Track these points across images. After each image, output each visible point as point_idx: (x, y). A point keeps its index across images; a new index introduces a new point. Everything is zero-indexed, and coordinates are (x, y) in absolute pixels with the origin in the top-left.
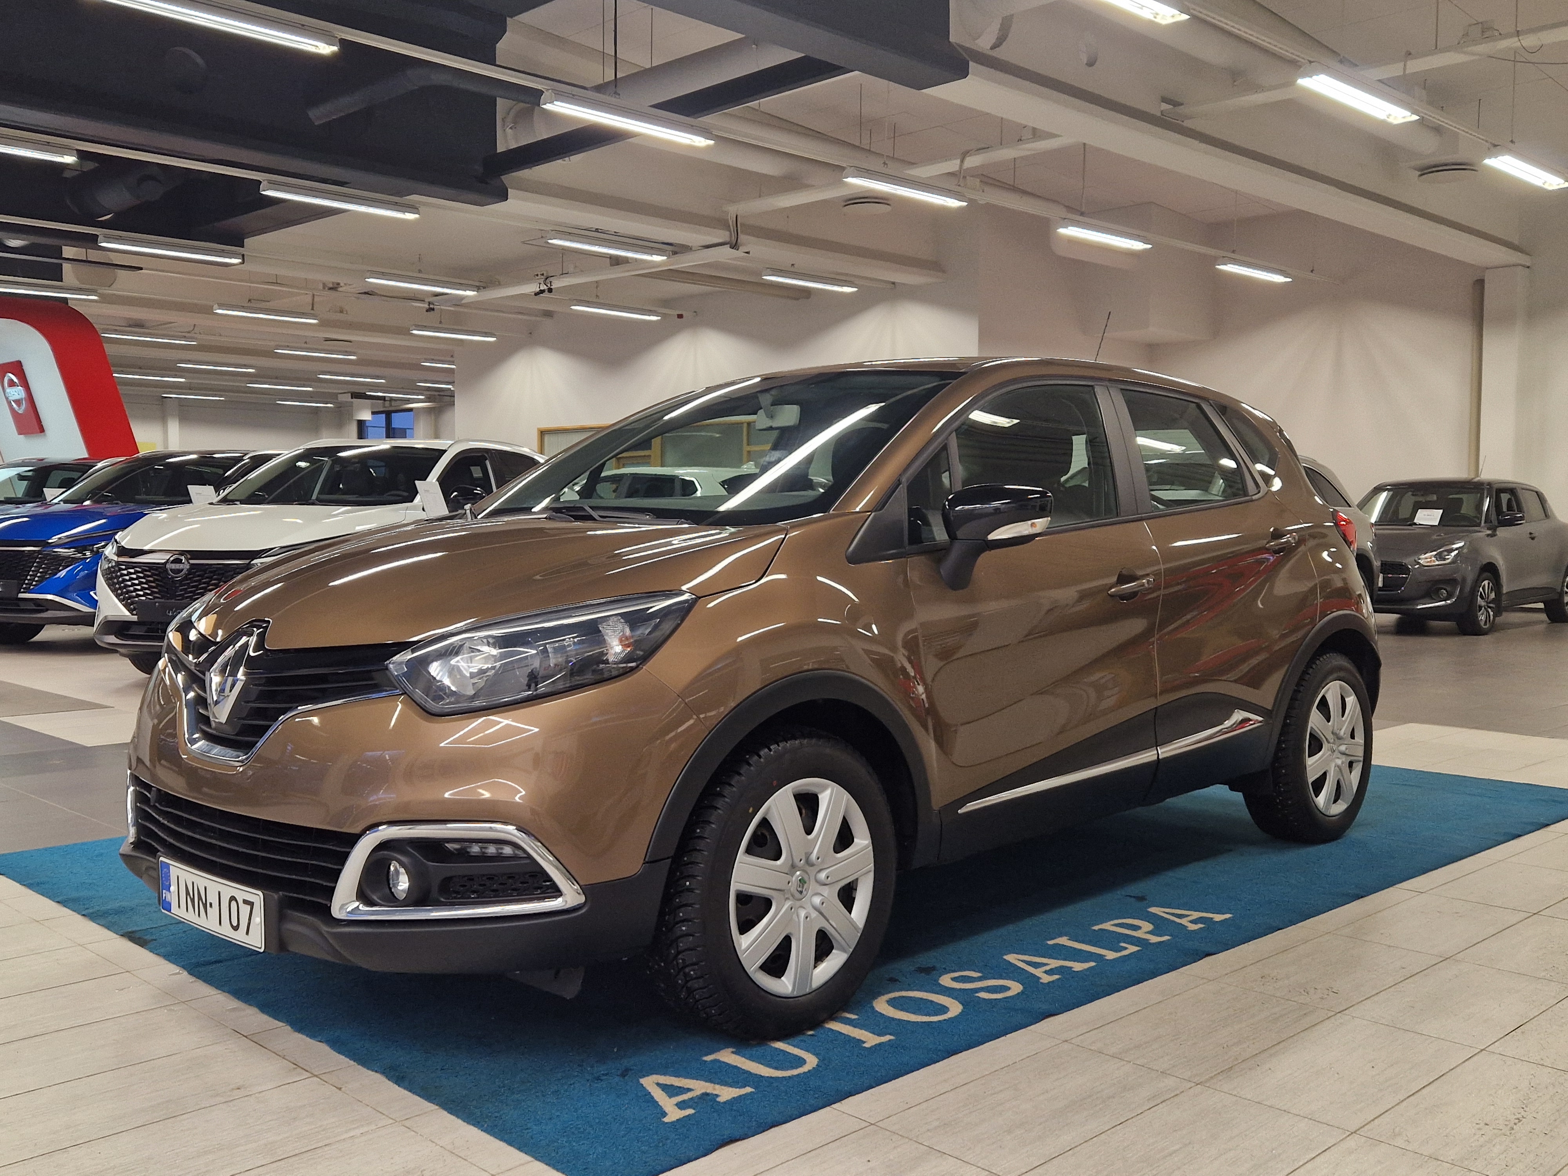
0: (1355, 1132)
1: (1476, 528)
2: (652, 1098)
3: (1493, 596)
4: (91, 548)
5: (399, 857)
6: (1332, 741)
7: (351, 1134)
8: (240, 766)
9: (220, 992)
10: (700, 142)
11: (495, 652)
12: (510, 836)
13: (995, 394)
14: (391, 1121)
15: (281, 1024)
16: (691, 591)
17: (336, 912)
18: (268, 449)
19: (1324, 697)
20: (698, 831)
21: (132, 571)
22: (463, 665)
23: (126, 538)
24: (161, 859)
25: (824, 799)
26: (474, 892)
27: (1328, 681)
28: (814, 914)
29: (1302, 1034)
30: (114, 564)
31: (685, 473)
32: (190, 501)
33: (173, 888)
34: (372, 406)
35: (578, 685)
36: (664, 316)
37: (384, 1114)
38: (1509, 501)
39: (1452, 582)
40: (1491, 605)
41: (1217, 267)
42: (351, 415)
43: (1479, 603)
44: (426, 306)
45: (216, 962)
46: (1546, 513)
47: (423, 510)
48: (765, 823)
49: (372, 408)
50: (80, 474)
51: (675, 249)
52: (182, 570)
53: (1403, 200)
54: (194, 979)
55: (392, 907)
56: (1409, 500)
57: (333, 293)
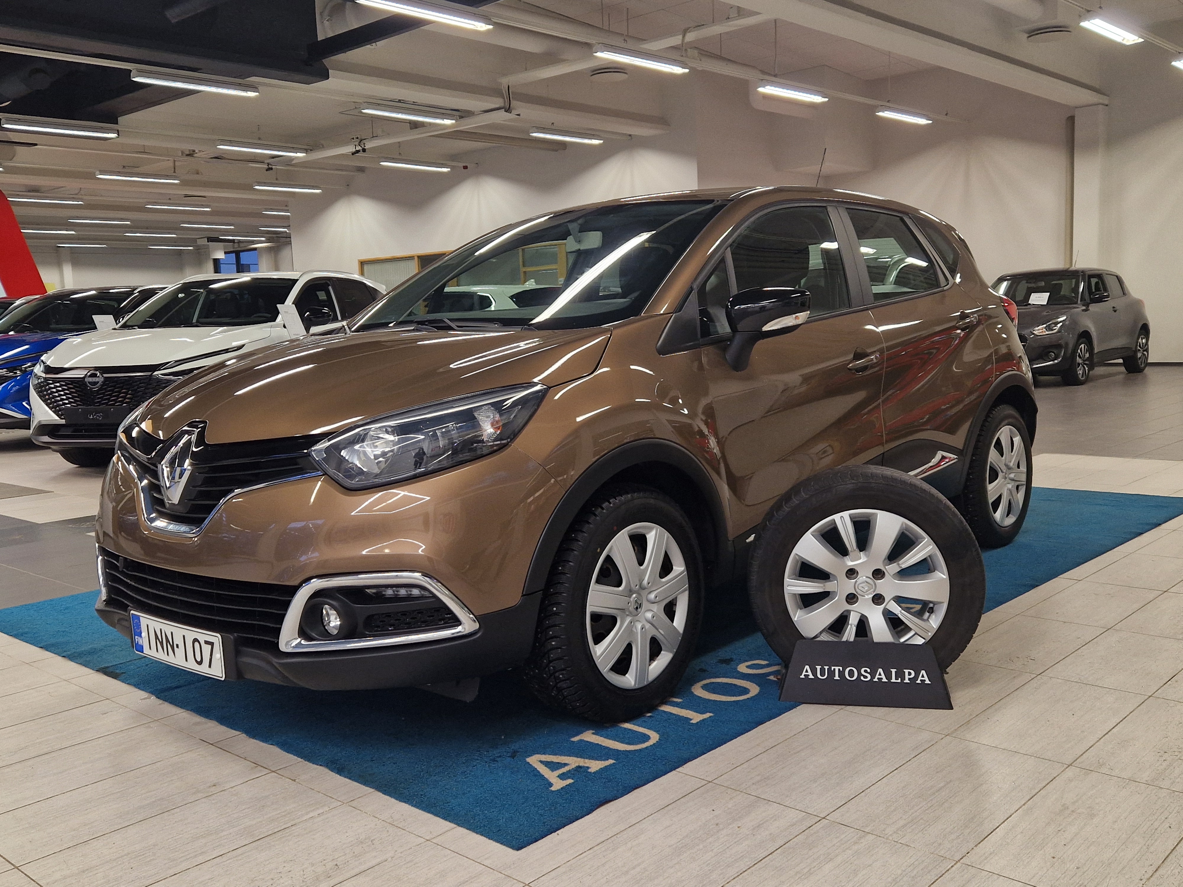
0: (1071, 765)
1: (1074, 305)
2: (539, 772)
3: (1087, 355)
4: (20, 368)
5: (329, 601)
6: (1004, 471)
7: (311, 815)
8: (195, 537)
9: (184, 710)
10: (482, 27)
11: (391, 438)
12: (416, 580)
13: (757, 216)
14: (340, 803)
15: (238, 733)
16: (542, 382)
17: (283, 647)
18: (152, 285)
19: (998, 439)
20: (560, 568)
21: (58, 384)
22: (368, 450)
23: (50, 358)
24: (132, 612)
25: (651, 538)
26: (391, 626)
27: (1001, 426)
28: (648, 626)
29: (1016, 693)
30: (42, 380)
31: (480, 290)
32: (95, 328)
33: (144, 634)
34: (225, 248)
35: (463, 461)
36: (452, 167)
37: (333, 798)
38: (1097, 284)
39: (1059, 346)
40: (1087, 362)
41: (877, 114)
42: (208, 255)
43: (1077, 362)
44: (266, 166)
45: (177, 687)
46: (1124, 291)
47: (285, 327)
48: (609, 559)
49: (224, 249)
50: (3, 310)
51: (461, 114)
52: (98, 382)
53: (1017, 57)
54: (161, 702)
55: (325, 641)
56: (1023, 286)
57: (189, 158)
